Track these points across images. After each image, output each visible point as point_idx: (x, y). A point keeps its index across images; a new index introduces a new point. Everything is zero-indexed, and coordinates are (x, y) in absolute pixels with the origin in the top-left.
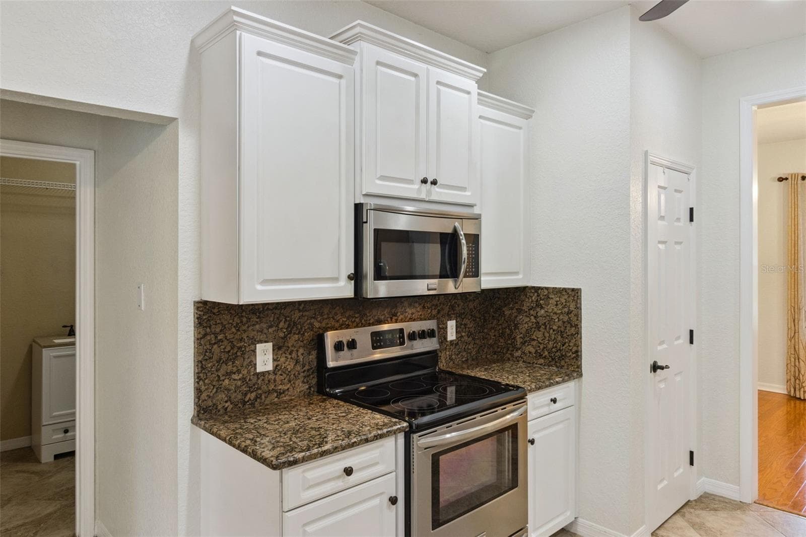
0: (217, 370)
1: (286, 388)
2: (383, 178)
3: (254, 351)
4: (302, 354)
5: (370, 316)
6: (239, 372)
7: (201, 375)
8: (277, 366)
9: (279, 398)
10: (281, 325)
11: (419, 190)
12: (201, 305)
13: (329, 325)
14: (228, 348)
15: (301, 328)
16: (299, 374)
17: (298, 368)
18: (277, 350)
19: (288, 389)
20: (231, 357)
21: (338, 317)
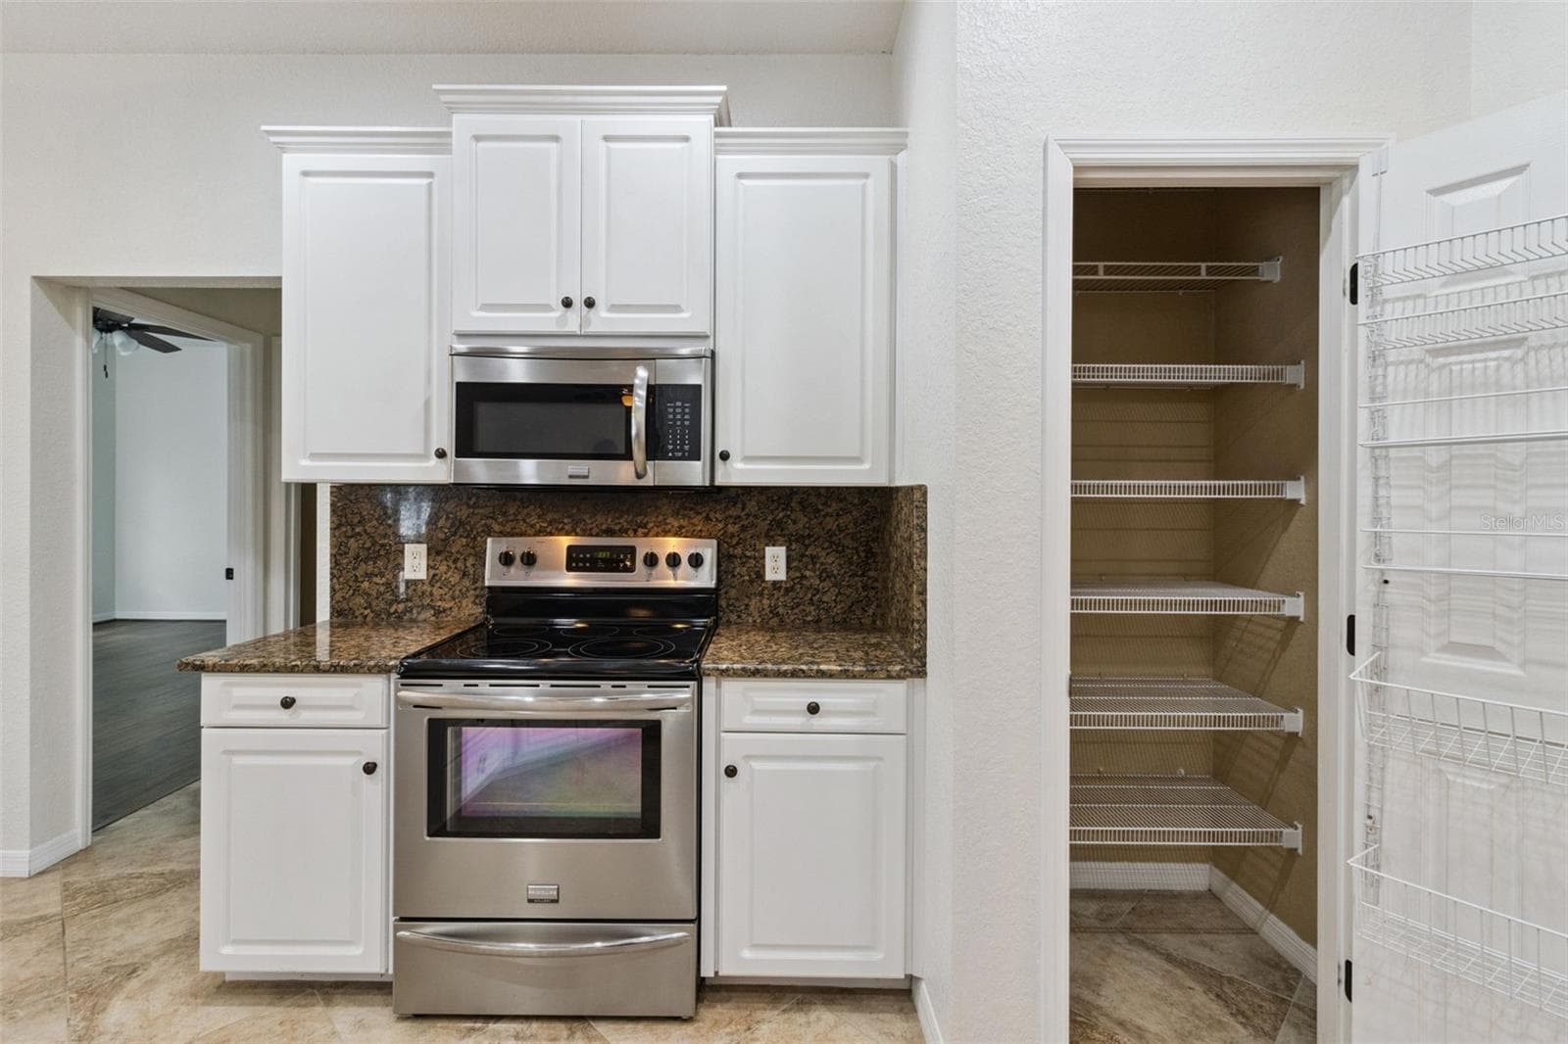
0: (355, 569)
1: (448, 606)
2: (486, 307)
3: (402, 552)
4: (473, 565)
5: (592, 523)
6: (380, 574)
7: (335, 571)
8: (434, 575)
9: (437, 618)
10: (441, 523)
11: (561, 320)
12: (335, 490)
13: (517, 531)
14: (368, 545)
15: (472, 531)
16: (468, 590)
17: (467, 582)
18: (434, 554)
19: (451, 608)
20: (372, 556)
21: (533, 520)
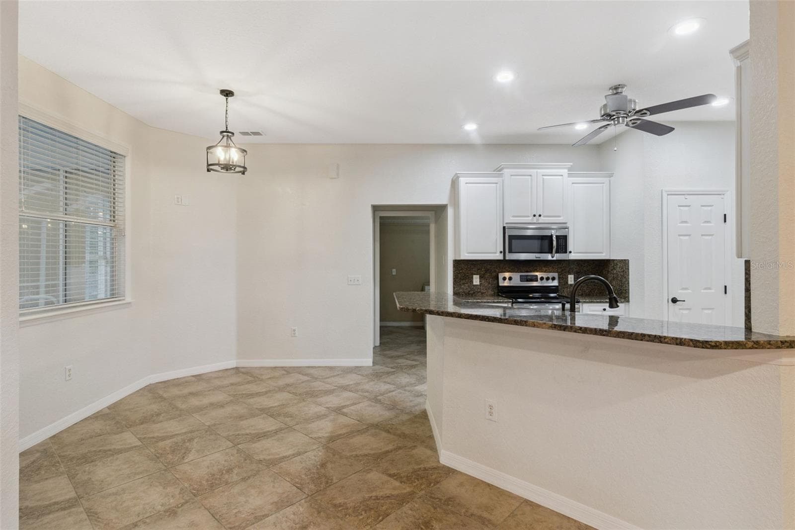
0: (460, 282)
1: (484, 291)
2: (514, 216)
3: (473, 277)
4: (491, 281)
5: (523, 269)
6: (467, 283)
7: (455, 282)
8: (481, 283)
9: (482, 294)
10: (483, 269)
11: (532, 219)
12: (455, 261)
13: (503, 271)
14: (463, 275)
15: (491, 271)
16: (490, 287)
17: (490, 285)
18: (481, 278)
20: (465, 278)
21: (507, 269)
